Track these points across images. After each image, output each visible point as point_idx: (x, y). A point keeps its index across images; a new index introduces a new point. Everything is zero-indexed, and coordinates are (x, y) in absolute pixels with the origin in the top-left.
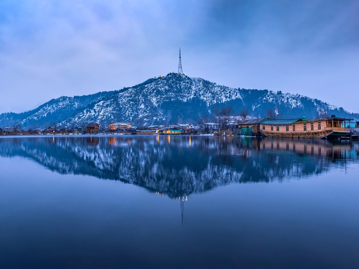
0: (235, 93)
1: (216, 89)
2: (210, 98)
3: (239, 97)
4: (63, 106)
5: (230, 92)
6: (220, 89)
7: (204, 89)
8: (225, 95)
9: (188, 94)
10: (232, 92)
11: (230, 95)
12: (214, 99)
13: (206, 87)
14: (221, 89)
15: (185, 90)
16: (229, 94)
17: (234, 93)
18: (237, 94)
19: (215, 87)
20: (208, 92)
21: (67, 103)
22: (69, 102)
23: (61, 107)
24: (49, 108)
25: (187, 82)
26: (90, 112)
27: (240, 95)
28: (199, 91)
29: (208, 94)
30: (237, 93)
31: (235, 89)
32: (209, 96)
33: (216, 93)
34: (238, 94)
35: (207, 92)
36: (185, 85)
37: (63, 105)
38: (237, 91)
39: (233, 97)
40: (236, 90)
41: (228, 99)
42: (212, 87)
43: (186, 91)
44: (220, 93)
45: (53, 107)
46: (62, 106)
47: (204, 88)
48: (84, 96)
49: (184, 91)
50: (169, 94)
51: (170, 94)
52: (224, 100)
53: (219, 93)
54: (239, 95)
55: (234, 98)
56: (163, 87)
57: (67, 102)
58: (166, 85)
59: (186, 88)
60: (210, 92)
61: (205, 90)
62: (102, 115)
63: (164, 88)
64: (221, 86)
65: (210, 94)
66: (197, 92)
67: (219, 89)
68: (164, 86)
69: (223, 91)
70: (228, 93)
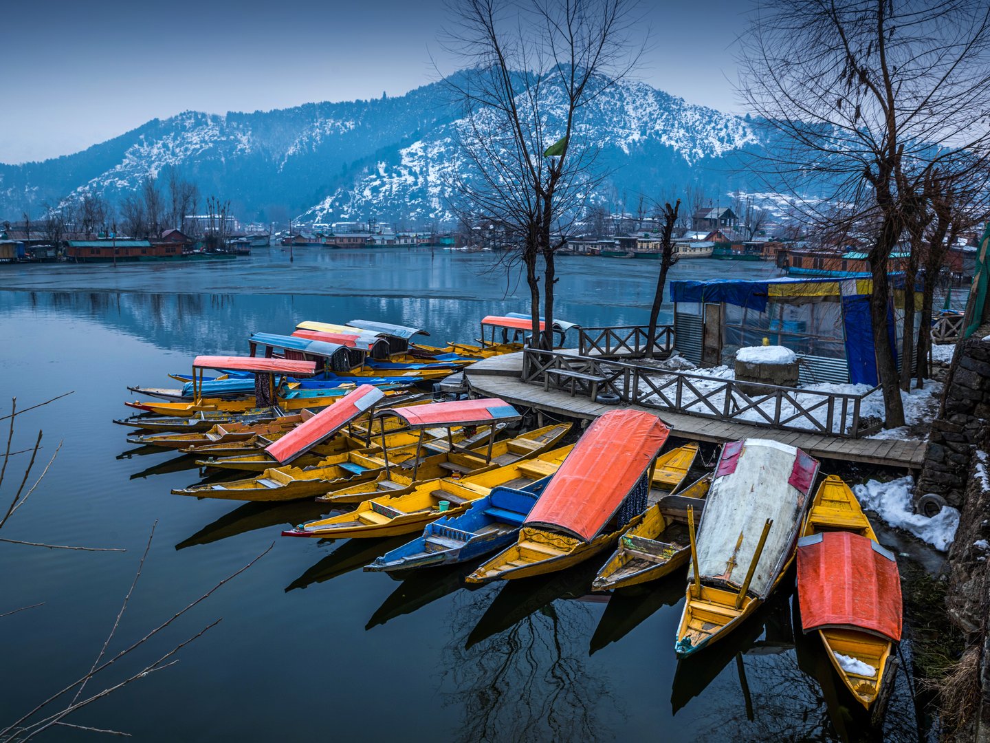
0: (740, 128)
1: (691, 117)
2: (686, 143)
3: (752, 140)
4: (205, 147)
5: (726, 127)
6: (700, 118)
7: (664, 117)
8: (717, 134)
9: (623, 128)
10: (730, 124)
11: (728, 135)
12: (695, 147)
13: (667, 111)
14: (702, 115)
15: (612, 118)
16: (725, 130)
17: (737, 128)
18: (744, 130)
19: (685, 110)
20: (676, 126)
21: (214, 136)
22: (218, 132)
23: (199, 149)
24: (155, 151)
25: (610, 92)
26: (399, 175)
27: (755, 134)
28: (651, 120)
29: (676, 130)
30: (744, 128)
31: (736, 117)
32: (681, 136)
33: (694, 129)
34: (748, 131)
35: (673, 125)
36: (608, 102)
37: (203, 141)
38: (743, 124)
39: (736, 139)
40: (740, 118)
41: (728, 147)
42: (679, 109)
43: (615, 119)
44: (704, 128)
45: (165, 146)
46: (201, 147)
47: (662, 115)
48: (257, 112)
49: (610, 120)
50: (581, 128)
51: (583, 129)
52: (719, 149)
53: (700, 128)
54: (750, 136)
55: (739, 143)
56: (557, 107)
57: (211, 132)
58: (563, 101)
59: (612, 111)
60: (681, 126)
61: (667, 120)
62: (439, 185)
63: (562, 109)
64: (701, 109)
65: (682, 131)
66: (646, 123)
67: (697, 116)
68: (561, 103)
69: (709, 122)
70: (721, 129)
